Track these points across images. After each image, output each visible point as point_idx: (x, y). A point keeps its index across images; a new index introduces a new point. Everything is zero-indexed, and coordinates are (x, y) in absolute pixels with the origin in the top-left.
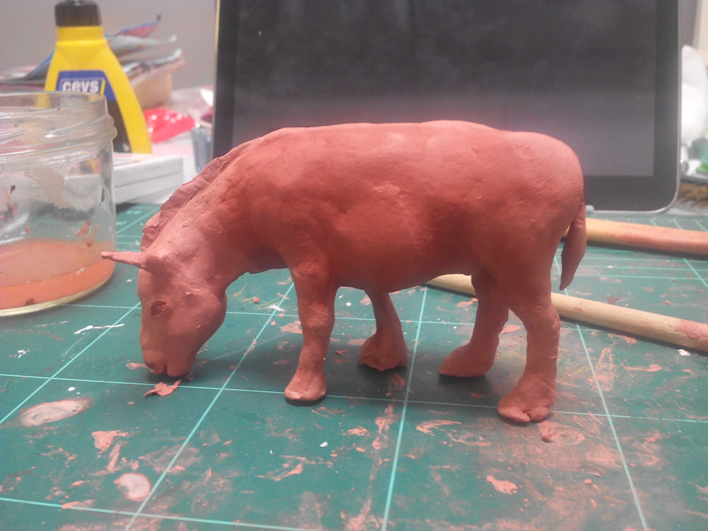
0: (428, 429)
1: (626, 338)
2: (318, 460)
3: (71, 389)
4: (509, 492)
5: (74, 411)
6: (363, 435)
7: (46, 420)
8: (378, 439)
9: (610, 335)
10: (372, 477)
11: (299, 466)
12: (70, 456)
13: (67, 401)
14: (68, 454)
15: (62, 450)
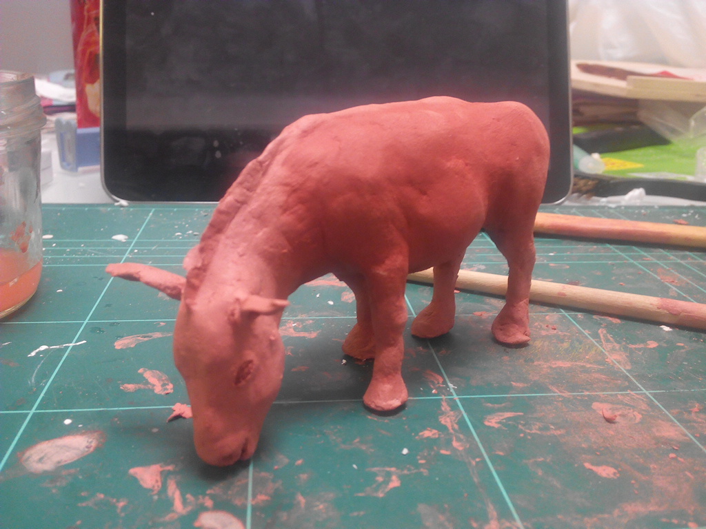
0: (496, 423)
1: (610, 319)
2: (409, 470)
3: (68, 422)
4: (612, 476)
5: (87, 447)
6: (437, 436)
7: (59, 462)
8: (454, 438)
9: (594, 317)
10: (476, 480)
11: (394, 478)
12: (118, 501)
13: (71, 437)
14: (114, 500)
15: (102, 496)
